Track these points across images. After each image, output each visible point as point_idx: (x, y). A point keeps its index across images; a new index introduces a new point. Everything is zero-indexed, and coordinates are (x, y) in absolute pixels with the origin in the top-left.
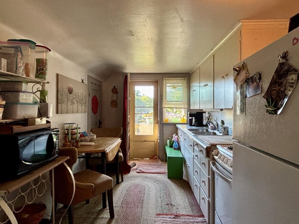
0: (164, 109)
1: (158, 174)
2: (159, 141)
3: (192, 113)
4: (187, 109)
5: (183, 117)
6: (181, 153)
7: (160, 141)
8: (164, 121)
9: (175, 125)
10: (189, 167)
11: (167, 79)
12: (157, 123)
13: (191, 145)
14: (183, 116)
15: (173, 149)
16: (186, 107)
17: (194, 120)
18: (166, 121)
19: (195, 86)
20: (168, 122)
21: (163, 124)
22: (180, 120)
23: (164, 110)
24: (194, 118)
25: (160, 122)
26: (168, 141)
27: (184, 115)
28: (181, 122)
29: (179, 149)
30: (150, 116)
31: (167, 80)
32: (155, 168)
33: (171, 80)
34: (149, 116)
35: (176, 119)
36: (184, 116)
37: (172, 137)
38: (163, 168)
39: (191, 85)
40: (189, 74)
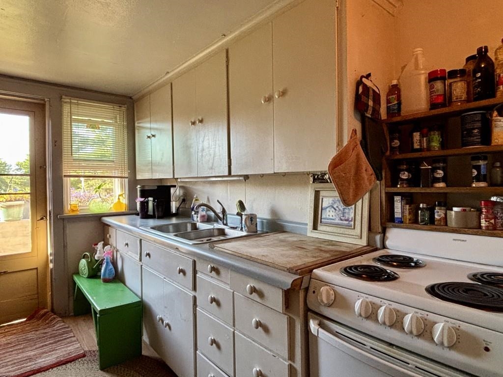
0: (65, 179)
1: (64, 366)
2: (51, 266)
3: (147, 188)
4: (126, 180)
5: (119, 199)
6: (128, 288)
7: (55, 266)
8: (68, 211)
9: (98, 219)
10: (168, 325)
11: (73, 101)
12: (42, 219)
13: (182, 271)
14: (119, 196)
15: (102, 281)
16: (126, 175)
17: (151, 205)
18: (73, 211)
19: (146, 127)
20: (79, 213)
21: (63, 219)
22: (112, 206)
23: (67, 181)
24: (151, 199)
25: (56, 216)
26: (83, 262)
27: (120, 193)
28: (114, 211)
29: (118, 278)
30: (11, 201)
31: (75, 104)
32: (46, 349)
33: (85, 105)
34: (7, 201)
35: (101, 203)
36: (122, 195)
37: (93, 252)
38: (73, 339)
39: (136, 124)
40: (131, 98)
